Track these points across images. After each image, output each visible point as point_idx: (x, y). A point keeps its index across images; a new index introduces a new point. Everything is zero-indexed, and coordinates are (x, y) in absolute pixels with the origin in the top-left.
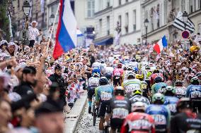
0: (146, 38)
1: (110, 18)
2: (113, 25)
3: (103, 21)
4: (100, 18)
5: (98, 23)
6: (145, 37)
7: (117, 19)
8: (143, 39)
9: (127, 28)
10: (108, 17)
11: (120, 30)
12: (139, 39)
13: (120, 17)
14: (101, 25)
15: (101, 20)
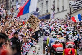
1: (48, 2)
2: (50, 7)
3: (44, 4)
4: (42, 2)
5: (41, 5)
6: (70, 14)
7: (52, 3)
11: (55, 10)
12: (66, 15)
13: (54, 1)
15: (42, 3)
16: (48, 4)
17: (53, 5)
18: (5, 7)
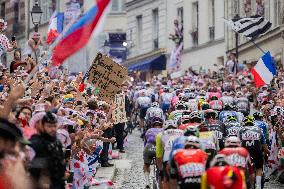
0: (236, 55)
1: (160, 13)
2: (167, 28)
3: (144, 20)
4: (138, 12)
5: (134, 24)
7: (173, 16)
8: (229, 58)
9: (195, 36)
10: (155, 11)
12: (222, 59)
13: (181, 11)
14: (140, 28)
15: (139, 17)
16: (160, 20)
17: (176, 24)
18: (11, 28)
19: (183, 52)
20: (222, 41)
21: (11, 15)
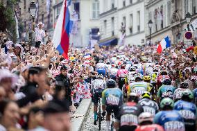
0: (150, 39)
1: (115, 19)
2: (118, 26)
3: (107, 22)
4: (104, 19)
5: (103, 24)
7: (121, 20)
9: (131, 30)
10: (113, 18)
11: (125, 31)
12: (143, 40)
13: (124, 18)
14: (105, 25)
15: (105, 21)
17: (122, 24)
18: (46, 26)
19: (125, 37)
20: (143, 32)
21: (46, 20)
